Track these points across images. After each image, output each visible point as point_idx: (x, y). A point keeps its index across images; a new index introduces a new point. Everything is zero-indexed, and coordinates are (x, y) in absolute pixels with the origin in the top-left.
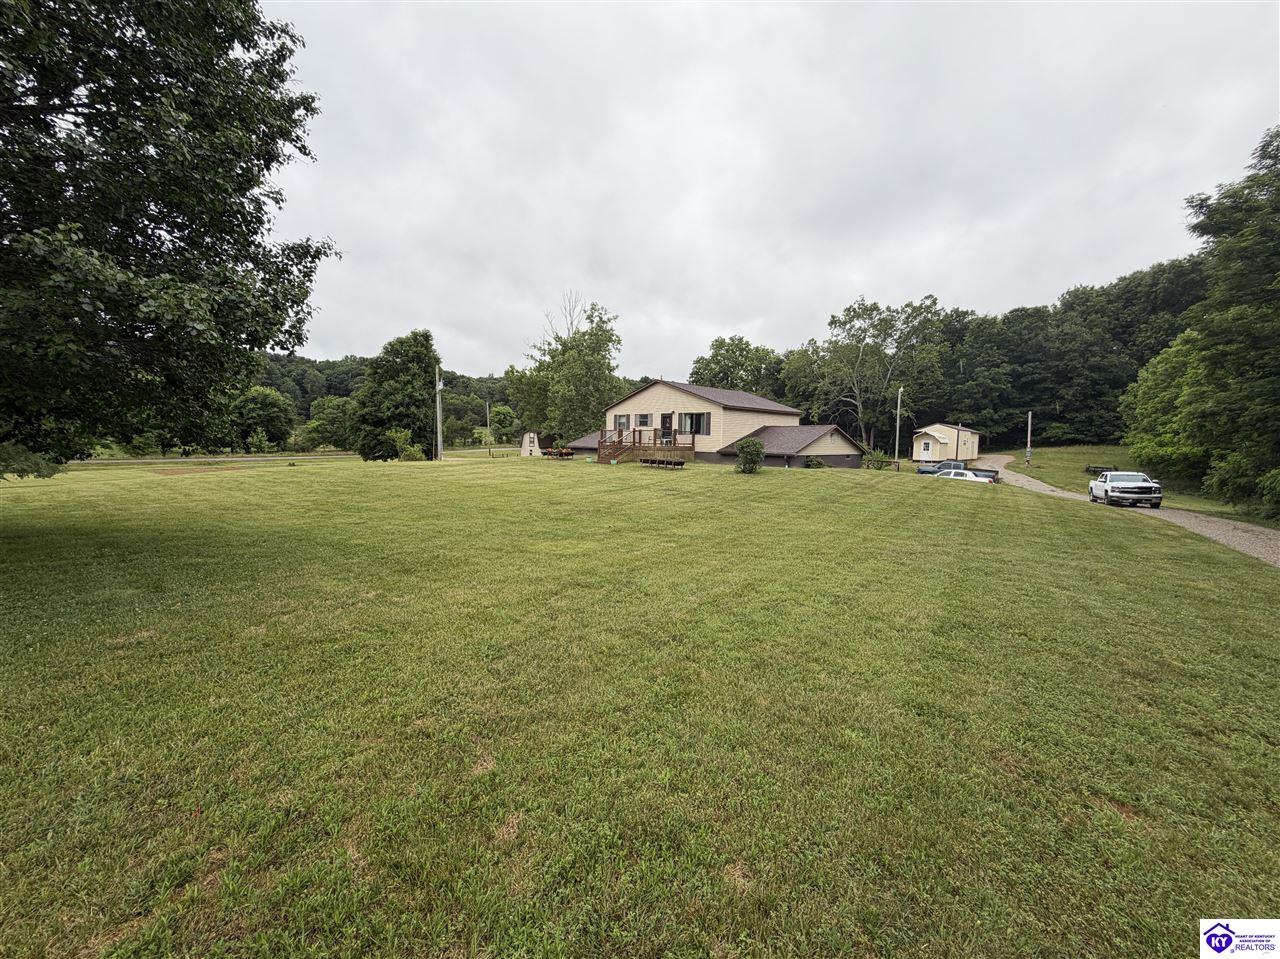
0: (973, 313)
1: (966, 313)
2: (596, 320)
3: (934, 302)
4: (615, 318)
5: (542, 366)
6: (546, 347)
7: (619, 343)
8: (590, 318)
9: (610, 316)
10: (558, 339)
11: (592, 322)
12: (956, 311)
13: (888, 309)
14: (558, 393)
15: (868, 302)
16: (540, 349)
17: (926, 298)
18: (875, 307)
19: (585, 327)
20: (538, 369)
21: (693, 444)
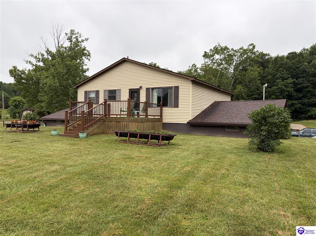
0: (269, 55)
1: (266, 55)
2: (74, 40)
3: (254, 47)
4: (87, 40)
5: (37, 69)
6: (40, 57)
7: (89, 56)
8: (70, 39)
9: (84, 39)
10: (49, 52)
11: (71, 41)
12: (262, 53)
13: (232, 49)
14: (46, 84)
15: (223, 45)
16: (36, 57)
17: (250, 45)
18: (226, 48)
19: (67, 44)
20: (34, 70)
21: (161, 116)
